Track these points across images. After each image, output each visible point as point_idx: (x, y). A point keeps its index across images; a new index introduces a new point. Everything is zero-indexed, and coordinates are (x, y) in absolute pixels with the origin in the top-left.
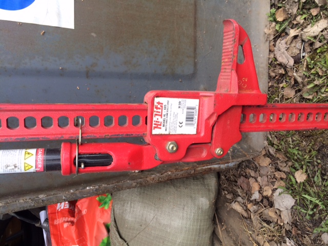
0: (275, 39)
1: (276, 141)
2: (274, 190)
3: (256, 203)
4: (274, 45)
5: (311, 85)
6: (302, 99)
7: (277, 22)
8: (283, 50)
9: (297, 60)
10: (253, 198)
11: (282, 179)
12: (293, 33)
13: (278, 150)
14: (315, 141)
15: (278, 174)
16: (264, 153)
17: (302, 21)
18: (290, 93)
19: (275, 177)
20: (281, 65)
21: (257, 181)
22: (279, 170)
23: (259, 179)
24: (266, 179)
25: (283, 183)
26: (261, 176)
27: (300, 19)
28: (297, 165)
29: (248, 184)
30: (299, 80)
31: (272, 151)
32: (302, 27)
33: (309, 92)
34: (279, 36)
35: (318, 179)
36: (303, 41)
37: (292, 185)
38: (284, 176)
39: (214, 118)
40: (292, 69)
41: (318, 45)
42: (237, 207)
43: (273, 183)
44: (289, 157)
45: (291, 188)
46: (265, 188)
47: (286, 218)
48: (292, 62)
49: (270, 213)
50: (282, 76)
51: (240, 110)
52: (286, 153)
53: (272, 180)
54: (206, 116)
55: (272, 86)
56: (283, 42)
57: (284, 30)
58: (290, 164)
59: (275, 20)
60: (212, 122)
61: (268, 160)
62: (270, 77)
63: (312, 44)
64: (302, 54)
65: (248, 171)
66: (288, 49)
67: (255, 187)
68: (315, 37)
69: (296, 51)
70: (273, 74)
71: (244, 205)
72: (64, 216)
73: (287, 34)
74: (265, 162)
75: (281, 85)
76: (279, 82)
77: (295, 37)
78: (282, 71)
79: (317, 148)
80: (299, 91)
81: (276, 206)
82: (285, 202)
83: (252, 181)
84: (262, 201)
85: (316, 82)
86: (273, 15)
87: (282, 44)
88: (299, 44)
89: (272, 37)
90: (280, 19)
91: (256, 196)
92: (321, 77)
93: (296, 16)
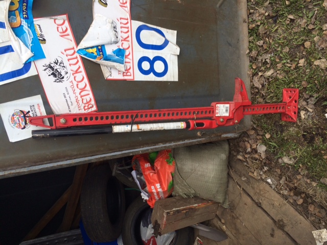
0: (253, 77)
1: (256, 122)
2: (257, 145)
3: (249, 153)
4: (253, 79)
5: (269, 97)
6: (266, 102)
7: (253, 69)
8: (257, 81)
9: (263, 86)
10: (248, 151)
11: (260, 139)
12: (260, 74)
13: (258, 126)
14: (273, 119)
15: (258, 137)
16: (251, 128)
17: (264, 69)
18: (261, 100)
19: (257, 139)
20: (256, 88)
21: (249, 142)
22: (259, 135)
23: (250, 141)
24: (253, 140)
25: (261, 141)
26: (251, 139)
27: (263, 68)
28: (266, 131)
29: (245, 144)
30: (264, 94)
31: (255, 126)
32: (264, 72)
33: (269, 99)
34: (255, 75)
35: (275, 136)
36: (265, 78)
37: (265, 141)
38: (261, 137)
39: (235, 110)
40: (261, 89)
41: (271, 80)
42: (240, 157)
43: (256, 142)
44: (262, 128)
45: (265, 142)
46: (253, 145)
47: (263, 156)
48: (261, 86)
49: (256, 156)
50: (257, 92)
51: (242, 107)
52: (261, 126)
53: (256, 141)
54: (232, 109)
55: (253, 97)
56: (256, 78)
57: (256, 72)
58: (263, 131)
59: (252, 68)
60: (234, 111)
61: (253, 132)
62: (252, 93)
63: (268, 79)
64: (265, 83)
65: (244, 138)
66: (259, 81)
67: (249, 146)
68: (269, 77)
69: (262, 82)
70: (253, 92)
71: (243, 156)
72: (149, 170)
73: (258, 74)
74: (252, 132)
75: (257, 97)
76: (256, 95)
77: (262, 76)
78: (257, 91)
79: (273, 122)
80: (265, 99)
81: (259, 151)
82: (262, 149)
83: (246, 143)
84: (252, 152)
85: (271, 95)
86: (251, 66)
87: (256, 79)
88: (263, 79)
89: (251, 76)
90: (254, 68)
91: (249, 150)
92: (273, 93)
93: (261, 67)
